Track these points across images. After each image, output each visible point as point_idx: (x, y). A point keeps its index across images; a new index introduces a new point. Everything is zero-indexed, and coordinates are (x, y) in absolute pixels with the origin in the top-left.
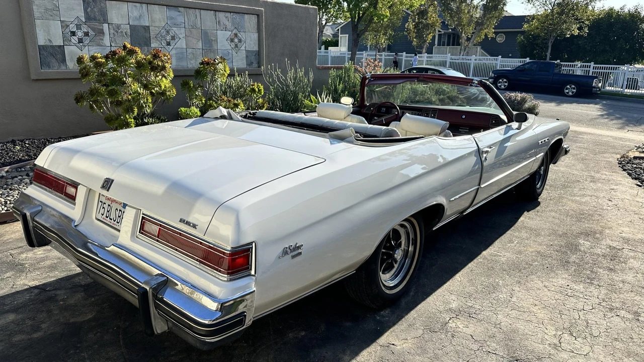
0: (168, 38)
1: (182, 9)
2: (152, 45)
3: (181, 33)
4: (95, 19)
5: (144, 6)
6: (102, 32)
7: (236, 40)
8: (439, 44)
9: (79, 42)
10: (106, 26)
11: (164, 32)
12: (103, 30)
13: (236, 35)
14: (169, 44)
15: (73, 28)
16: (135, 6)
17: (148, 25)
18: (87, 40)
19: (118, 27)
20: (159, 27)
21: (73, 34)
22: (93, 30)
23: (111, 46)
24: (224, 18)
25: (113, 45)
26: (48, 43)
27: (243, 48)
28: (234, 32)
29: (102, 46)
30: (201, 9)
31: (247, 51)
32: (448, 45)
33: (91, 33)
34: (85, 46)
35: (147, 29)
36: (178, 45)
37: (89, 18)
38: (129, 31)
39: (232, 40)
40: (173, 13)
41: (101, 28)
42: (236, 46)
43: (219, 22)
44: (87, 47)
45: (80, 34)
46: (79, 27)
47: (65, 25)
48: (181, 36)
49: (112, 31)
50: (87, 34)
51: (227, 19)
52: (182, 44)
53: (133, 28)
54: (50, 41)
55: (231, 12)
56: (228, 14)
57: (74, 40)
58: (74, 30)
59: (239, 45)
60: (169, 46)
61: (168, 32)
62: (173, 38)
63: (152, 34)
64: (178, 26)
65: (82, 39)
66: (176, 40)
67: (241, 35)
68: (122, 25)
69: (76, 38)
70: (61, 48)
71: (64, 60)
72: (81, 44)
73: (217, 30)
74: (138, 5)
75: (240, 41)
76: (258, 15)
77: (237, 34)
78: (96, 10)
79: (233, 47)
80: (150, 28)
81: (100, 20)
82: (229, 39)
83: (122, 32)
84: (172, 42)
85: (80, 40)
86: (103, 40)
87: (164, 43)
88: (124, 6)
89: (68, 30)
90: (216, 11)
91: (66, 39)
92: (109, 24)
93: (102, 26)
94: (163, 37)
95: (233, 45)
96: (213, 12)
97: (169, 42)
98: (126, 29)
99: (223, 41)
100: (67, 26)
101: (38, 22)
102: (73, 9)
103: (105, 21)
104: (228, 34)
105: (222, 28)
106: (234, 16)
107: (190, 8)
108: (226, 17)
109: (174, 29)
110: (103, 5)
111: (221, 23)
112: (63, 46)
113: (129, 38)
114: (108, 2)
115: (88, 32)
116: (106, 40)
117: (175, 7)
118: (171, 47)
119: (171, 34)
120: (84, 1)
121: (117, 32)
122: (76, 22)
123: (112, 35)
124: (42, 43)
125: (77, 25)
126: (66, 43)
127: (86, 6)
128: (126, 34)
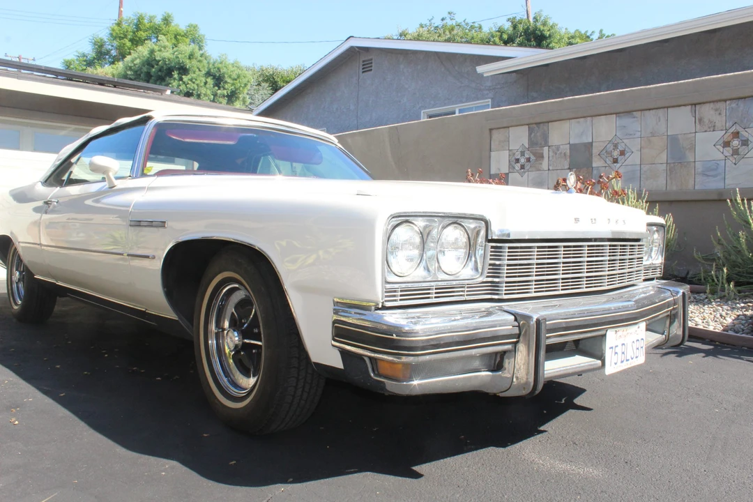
0: (616, 154)
1: (637, 114)
2: (594, 165)
3: (634, 145)
4: (537, 144)
5: (589, 119)
6: (541, 157)
7: (736, 143)
10: (546, 149)
11: (610, 147)
12: (543, 154)
13: (736, 135)
14: (616, 161)
16: (579, 122)
18: (528, 166)
19: (558, 148)
20: (604, 142)
21: (517, 161)
22: (534, 154)
23: (549, 170)
24: (712, 112)
25: (551, 168)
26: (498, 172)
28: (732, 130)
29: (540, 170)
30: (668, 107)
33: (533, 158)
34: (525, 172)
35: (589, 146)
36: (628, 162)
37: (532, 143)
38: (568, 151)
39: (727, 144)
40: (626, 121)
41: (541, 152)
42: (736, 152)
43: (700, 120)
45: (523, 160)
46: (523, 154)
47: (511, 153)
48: (634, 150)
49: (551, 154)
50: (528, 160)
51: (718, 113)
52: (634, 158)
53: (573, 147)
54: (499, 169)
55: (725, 101)
56: (721, 105)
57: (518, 166)
58: (518, 157)
59: (743, 150)
60: (615, 164)
61: (616, 146)
62: (622, 153)
63: (595, 151)
64: (631, 137)
65: (523, 165)
66: (627, 155)
68: (561, 147)
69: (519, 165)
72: (522, 170)
73: (696, 132)
74: (582, 119)
75: (745, 143)
77: (738, 133)
78: (538, 134)
79: (727, 154)
80: (594, 144)
81: (541, 144)
82: (721, 142)
83: (561, 153)
84: (620, 158)
85: (522, 167)
86: (541, 164)
87: (609, 161)
88: (566, 125)
89: (513, 159)
90: (695, 105)
91: (511, 167)
92: (549, 146)
93: (543, 150)
94: (610, 153)
95: (728, 151)
96: (690, 107)
97: (617, 159)
98: (566, 149)
99: (707, 147)
100: (514, 154)
101: (493, 154)
102: (519, 138)
103: (546, 143)
104: (719, 134)
105: (706, 128)
106: (734, 105)
107: (650, 110)
108: (716, 110)
109: (625, 141)
110: (545, 128)
111: (706, 120)
112: (508, 174)
113: (568, 160)
114: (550, 123)
115: (530, 158)
116: (545, 164)
117: (629, 113)
118: (618, 165)
119: (620, 148)
120: (529, 128)
121: (556, 154)
122: (521, 150)
123: (550, 158)
124: (493, 172)
125: (521, 152)
126: (511, 170)
127: (531, 132)
128: (565, 154)
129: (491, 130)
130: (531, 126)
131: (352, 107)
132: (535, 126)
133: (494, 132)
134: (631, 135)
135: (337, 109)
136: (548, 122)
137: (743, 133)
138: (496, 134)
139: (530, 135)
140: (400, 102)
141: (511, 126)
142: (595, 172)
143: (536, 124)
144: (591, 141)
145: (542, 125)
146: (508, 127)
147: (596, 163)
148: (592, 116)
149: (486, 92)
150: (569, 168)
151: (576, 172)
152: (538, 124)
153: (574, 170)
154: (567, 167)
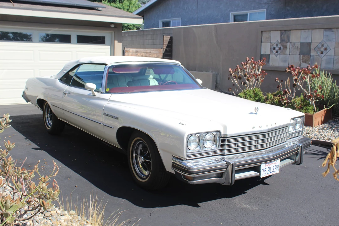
0: (322, 49)
1: (335, 30)
2: (312, 54)
3: (332, 45)
4: (284, 41)
5: (310, 30)
10: (289, 44)
11: (320, 46)
12: (287, 46)
14: (322, 53)
15: (275, 46)
16: (305, 32)
18: (279, 52)
19: (294, 44)
20: (317, 43)
21: (274, 48)
22: (283, 46)
23: (289, 54)
25: (290, 54)
26: (265, 54)
29: (285, 54)
33: (282, 48)
34: (278, 55)
35: (310, 44)
36: (328, 54)
37: (282, 40)
40: (328, 33)
41: (286, 45)
45: (277, 49)
46: (277, 45)
47: (272, 45)
48: (331, 48)
49: (291, 46)
50: (280, 49)
52: (331, 53)
53: (302, 44)
54: (265, 52)
57: (274, 51)
58: (275, 47)
60: (322, 55)
61: (323, 45)
62: (326, 49)
63: (312, 47)
66: (328, 51)
68: (296, 43)
70: (269, 55)
71: (268, 61)
72: (277, 53)
74: (307, 30)
78: (285, 36)
80: (312, 43)
81: (286, 41)
83: (296, 47)
84: (324, 52)
85: (277, 52)
86: (286, 51)
87: (319, 53)
88: (299, 32)
89: (272, 47)
91: (271, 51)
92: (290, 43)
93: (287, 44)
94: (319, 49)
98: (298, 45)
100: (273, 45)
101: (262, 44)
102: (276, 37)
103: (289, 41)
109: (327, 43)
110: (289, 33)
112: (270, 55)
113: (299, 50)
114: (291, 31)
116: (288, 51)
117: (330, 29)
118: (323, 55)
119: (325, 46)
120: (281, 32)
121: (293, 47)
122: (276, 43)
123: (291, 49)
124: (262, 53)
125: (276, 44)
126: (271, 53)
127: (282, 34)
128: (298, 47)
129: (262, 32)
130: (282, 31)
131: (194, 8)
132: (284, 31)
133: (264, 33)
134: (330, 40)
135: (187, 8)
136: (290, 30)
138: (265, 35)
139: (281, 36)
140: (219, 7)
141: (272, 31)
142: (312, 58)
144: (310, 42)
145: (287, 31)
146: (271, 31)
148: (312, 29)
149: (264, 5)
150: (299, 55)
151: (302, 57)
152: (285, 31)
153: (302, 56)
154: (298, 54)
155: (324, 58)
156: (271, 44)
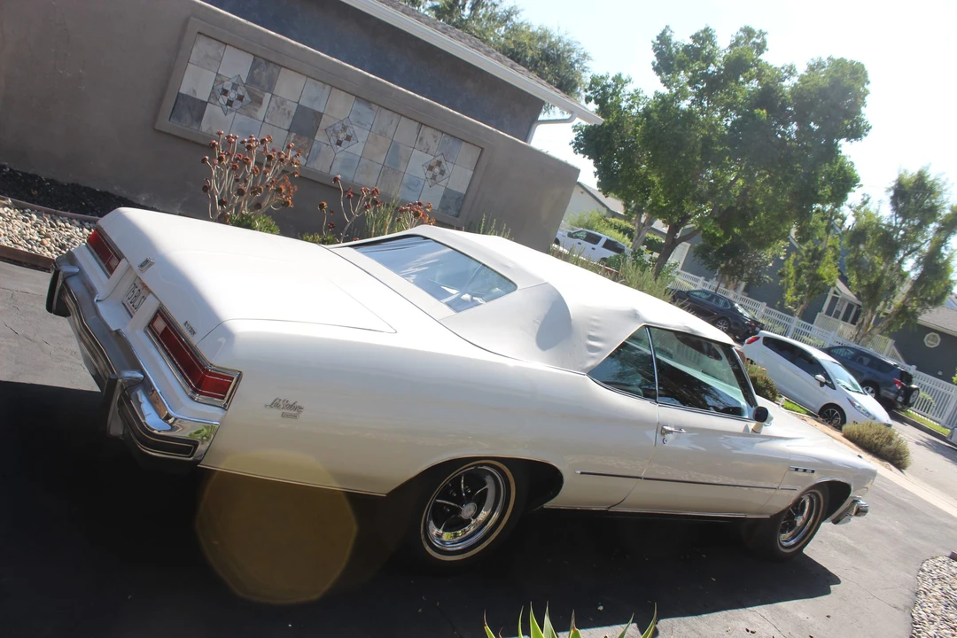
0: (342, 136)
1: (375, 107)
2: (316, 138)
3: (362, 135)
4: (258, 84)
5: (328, 87)
6: (260, 102)
7: (437, 170)
8: (829, 313)
9: (227, 104)
10: (268, 96)
11: (339, 127)
12: (262, 99)
13: (439, 163)
14: (339, 143)
15: (228, 86)
16: (316, 85)
17: (322, 111)
18: (237, 105)
19: (283, 102)
20: (335, 119)
21: (225, 92)
22: (251, 95)
23: (264, 121)
24: (431, 137)
25: (267, 120)
26: (191, 94)
27: (443, 183)
28: (438, 158)
29: (251, 117)
30: (402, 115)
31: (447, 190)
32: (845, 319)
33: (247, 98)
34: (232, 111)
35: (318, 116)
36: (351, 149)
37: (252, 79)
38: (294, 111)
39: (431, 168)
40: (362, 108)
41: (261, 96)
42: (434, 177)
43: (421, 139)
44: (233, 113)
45: (232, 95)
46: (235, 87)
48: (360, 140)
49: (273, 104)
50: (240, 98)
51: (434, 140)
52: (356, 149)
53: (301, 109)
54: (194, 91)
55: (443, 133)
56: (439, 134)
57: (223, 100)
58: (229, 88)
59: (439, 177)
60: (338, 147)
61: (345, 128)
62: (348, 138)
63: (323, 124)
64: (362, 126)
65: (232, 102)
66: (352, 142)
67: (448, 167)
68: (288, 102)
69: (226, 98)
70: (204, 104)
71: (200, 118)
72: (229, 107)
73: (414, 148)
74: (319, 84)
75: (442, 173)
76: (482, 149)
77: (441, 162)
78: (263, 73)
79: (429, 177)
80: (324, 116)
81: (263, 87)
82: (428, 165)
83: (285, 109)
84: (345, 142)
85: (230, 103)
86: (257, 110)
87: (334, 140)
88: (302, 79)
89: (220, 87)
90: (422, 124)
91: (214, 96)
92: (272, 94)
93: (264, 95)
94: (336, 133)
95: (430, 175)
96: (417, 124)
97: (341, 142)
98: (293, 108)
99: (417, 165)
100: (224, 82)
101: (190, 66)
102: (237, 66)
103: (270, 90)
104: (429, 158)
105: (422, 148)
106: (447, 139)
107: (387, 109)
108: (434, 137)
109: (354, 127)
110: (275, 70)
111: (424, 141)
112: (206, 103)
113: (292, 120)
114: (283, 69)
115: (243, 97)
116: (261, 113)
117: (368, 102)
118: (340, 148)
119: (348, 132)
120: (254, 59)
121: (279, 107)
122: (234, 81)
123: (270, 109)
124: (183, 90)
125: (234, 84)
126: (212, 100)
127: (255, 66)
128: (289, 113)
129: (199, 35)
130: (259, 60)
132: (263, 62)
133: (200, 38)
134: (362, 124)
136: (282, 66)
137: (443, 163)
138: (204, 45)
139: (252, 69)
141: (230, 45)
142: (315, 146)
143: (265, 60)
145: (272, 65)
146: (227, 45)
147: (319, 137)
148: (331, 86)
150: (288, 130)
151: (295, 137)
152: (268, 61)
153: (294, 134)
154: (287, 128)
155: (341, 153)
156: (218, 79)
